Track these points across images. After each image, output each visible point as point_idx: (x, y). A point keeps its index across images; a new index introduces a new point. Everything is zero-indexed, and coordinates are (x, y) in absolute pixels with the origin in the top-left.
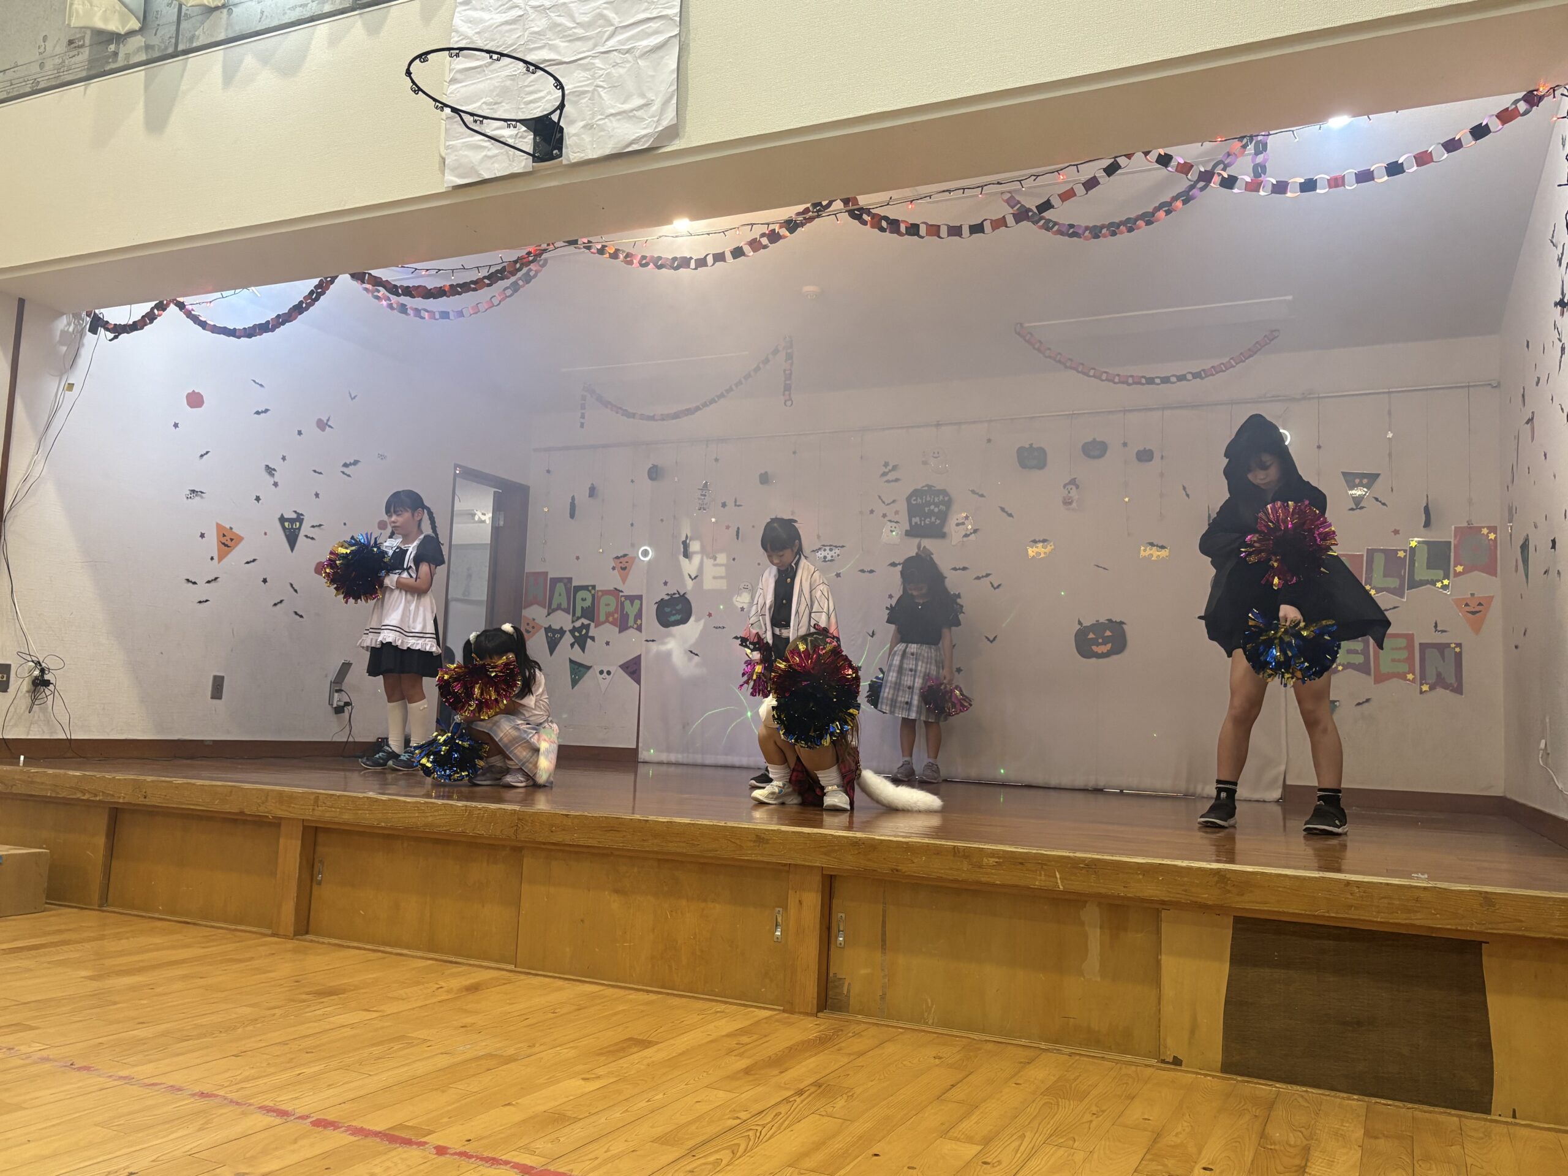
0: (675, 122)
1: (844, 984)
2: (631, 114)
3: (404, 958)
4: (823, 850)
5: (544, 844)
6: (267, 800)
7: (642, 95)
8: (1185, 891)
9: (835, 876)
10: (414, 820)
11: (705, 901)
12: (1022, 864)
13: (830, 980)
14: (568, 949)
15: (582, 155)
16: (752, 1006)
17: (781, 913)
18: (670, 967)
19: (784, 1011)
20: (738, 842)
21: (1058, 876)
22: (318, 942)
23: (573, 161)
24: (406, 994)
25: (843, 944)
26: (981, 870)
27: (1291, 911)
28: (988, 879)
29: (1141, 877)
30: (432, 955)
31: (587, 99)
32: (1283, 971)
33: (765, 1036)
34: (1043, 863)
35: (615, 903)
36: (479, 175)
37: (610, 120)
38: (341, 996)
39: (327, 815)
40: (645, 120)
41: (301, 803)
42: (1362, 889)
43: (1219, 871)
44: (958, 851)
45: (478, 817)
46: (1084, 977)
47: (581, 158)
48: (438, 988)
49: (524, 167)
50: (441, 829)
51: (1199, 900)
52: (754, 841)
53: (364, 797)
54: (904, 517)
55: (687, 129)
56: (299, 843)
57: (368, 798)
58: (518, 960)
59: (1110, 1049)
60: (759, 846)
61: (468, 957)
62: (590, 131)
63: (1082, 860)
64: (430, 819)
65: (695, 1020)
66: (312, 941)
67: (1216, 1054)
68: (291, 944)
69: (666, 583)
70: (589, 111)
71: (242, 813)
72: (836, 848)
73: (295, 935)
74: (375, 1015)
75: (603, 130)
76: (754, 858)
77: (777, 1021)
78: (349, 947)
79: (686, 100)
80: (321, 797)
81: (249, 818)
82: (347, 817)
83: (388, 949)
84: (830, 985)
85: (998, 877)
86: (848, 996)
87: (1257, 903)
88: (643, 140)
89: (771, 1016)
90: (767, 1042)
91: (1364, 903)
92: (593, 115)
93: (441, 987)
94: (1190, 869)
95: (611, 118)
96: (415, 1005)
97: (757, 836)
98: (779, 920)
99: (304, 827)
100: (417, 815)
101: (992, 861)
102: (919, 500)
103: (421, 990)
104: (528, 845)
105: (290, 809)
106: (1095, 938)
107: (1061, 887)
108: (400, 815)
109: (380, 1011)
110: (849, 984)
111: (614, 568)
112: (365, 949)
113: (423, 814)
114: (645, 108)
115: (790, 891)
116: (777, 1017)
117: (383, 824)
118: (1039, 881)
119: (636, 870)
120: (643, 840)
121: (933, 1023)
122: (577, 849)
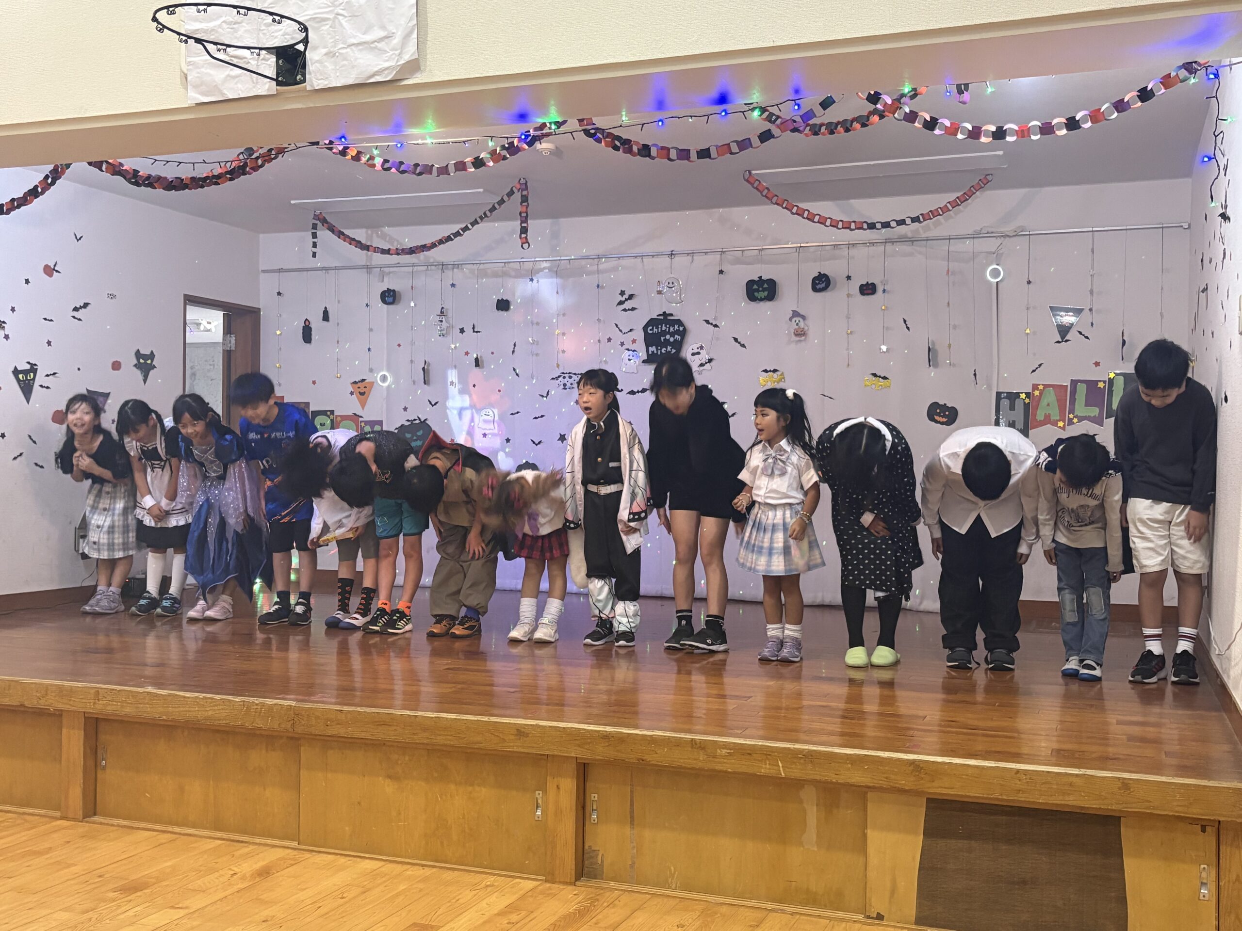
0: (416, 56)
1: (597, 855)
2: (372, 45)
3: (192, 838)
4: (577, 742)
5: (320, 735)
6: (46, 695)
7: (383, 27)
8: (886, 778)
9: (588, 764)
10: (194, 714)
11: (472, 785)
12: (750, 754)
13: (585, 851)
14: (347, 828)
15: (326, 83)
16: (517, 877)
17: (541, 795)
18: (442, 843)
19: (546, 881)
20: (501, 735)
21: (780, 765)
22: (107, 824)
23: (317, 88)
24: (204, 883)
25: (596, 821)
26: (716, 760)
27: (972, 794)
28: (721, 768)
29: (850, 766)
30: (219, 834)
31: (328, 26)
32: (965, 841)
33: (532, 912)
34: (768, 753)
35: (389, 788)
36: (223, 94)
37: (352, 50)
38: (146, 891)
39: (109, 708)
40: (386, 52)
41: (81, 697)
42: (1028, 777)
43: (913, 762)
44: (696, 744)
45: (256, 712)
46: (803, 847)
47: (326, 85)
48: (233, 875)
49: (268, 90)
50: (221, 722)
51: (897, 785)
52: (516, 735)
53: (144, 692)
54: (641, 346)
55: (428, 63)
56: (83, 732)
57: (148, 693)
58: (301, 838)
59: (825, 907)
60: (520, 739)
61: (254, 834)
62: (333, 59)
63: (801, 751)
64: (210, 713)
65: (469, 897)
66: (101, 823)
67: (911, 910)
68: (83, 828)
69: (405, 409)
70: (330, 38)
71: (22, 705)
72: (589, 741)
73: (84, 818)
74: (182, 913)
75: (345, 59)
76: (515, 749)
77: (542, 893)
78: (138, 829)
79: (426, 33)
80: (100, 690)
81: (30, 710)
82: (128, 710)
83: (177, 829)
84: (586, 856)
85: (729, 766)
86: (602, 865)
87: (945, 788)
88: (386, 72)
89: (535, 888)
90: (534, 919)
91: (1029, 788)
92: (335, 43)
93: (235, 874)
94: (890, 759)
95: (353, 47)
96: (217, 899)
97: (518, 730)
98: (540, 801)
99: (85, 717)
100: (197, 709)
101: (724, 751)
102: (655, 330)
103: (217, 878)
104: (307, 736)
105: (71, 703)
106: (813, 815)
107: (783, 774)
108: (182, 709)
109: (187, 908)
110: (603, 855)
111: (352, 393)
112: (154, 830)
113: (203, 709)
114: (386, 40)
115: (548, 778)
116: (541, 888)
117: (164, 717)
118: (765, 769)
119: (407, 758)
120: (414, 734)
121: (676, 887)
122: (350, 740)
